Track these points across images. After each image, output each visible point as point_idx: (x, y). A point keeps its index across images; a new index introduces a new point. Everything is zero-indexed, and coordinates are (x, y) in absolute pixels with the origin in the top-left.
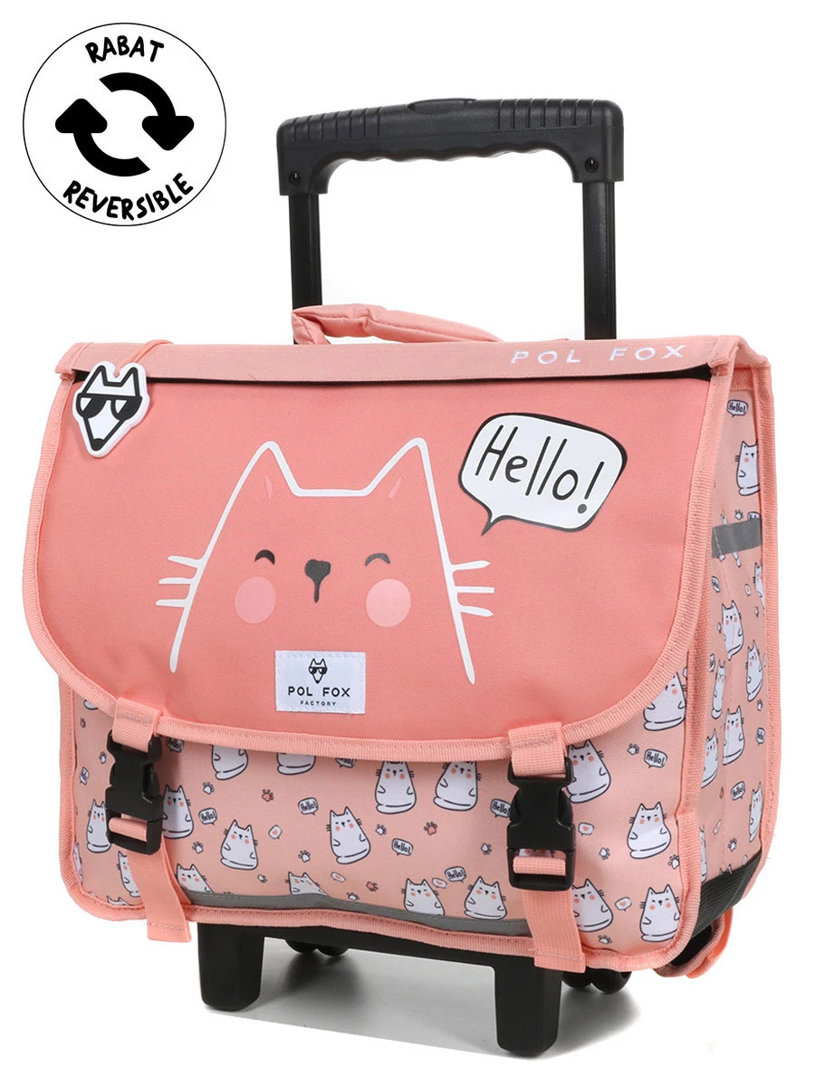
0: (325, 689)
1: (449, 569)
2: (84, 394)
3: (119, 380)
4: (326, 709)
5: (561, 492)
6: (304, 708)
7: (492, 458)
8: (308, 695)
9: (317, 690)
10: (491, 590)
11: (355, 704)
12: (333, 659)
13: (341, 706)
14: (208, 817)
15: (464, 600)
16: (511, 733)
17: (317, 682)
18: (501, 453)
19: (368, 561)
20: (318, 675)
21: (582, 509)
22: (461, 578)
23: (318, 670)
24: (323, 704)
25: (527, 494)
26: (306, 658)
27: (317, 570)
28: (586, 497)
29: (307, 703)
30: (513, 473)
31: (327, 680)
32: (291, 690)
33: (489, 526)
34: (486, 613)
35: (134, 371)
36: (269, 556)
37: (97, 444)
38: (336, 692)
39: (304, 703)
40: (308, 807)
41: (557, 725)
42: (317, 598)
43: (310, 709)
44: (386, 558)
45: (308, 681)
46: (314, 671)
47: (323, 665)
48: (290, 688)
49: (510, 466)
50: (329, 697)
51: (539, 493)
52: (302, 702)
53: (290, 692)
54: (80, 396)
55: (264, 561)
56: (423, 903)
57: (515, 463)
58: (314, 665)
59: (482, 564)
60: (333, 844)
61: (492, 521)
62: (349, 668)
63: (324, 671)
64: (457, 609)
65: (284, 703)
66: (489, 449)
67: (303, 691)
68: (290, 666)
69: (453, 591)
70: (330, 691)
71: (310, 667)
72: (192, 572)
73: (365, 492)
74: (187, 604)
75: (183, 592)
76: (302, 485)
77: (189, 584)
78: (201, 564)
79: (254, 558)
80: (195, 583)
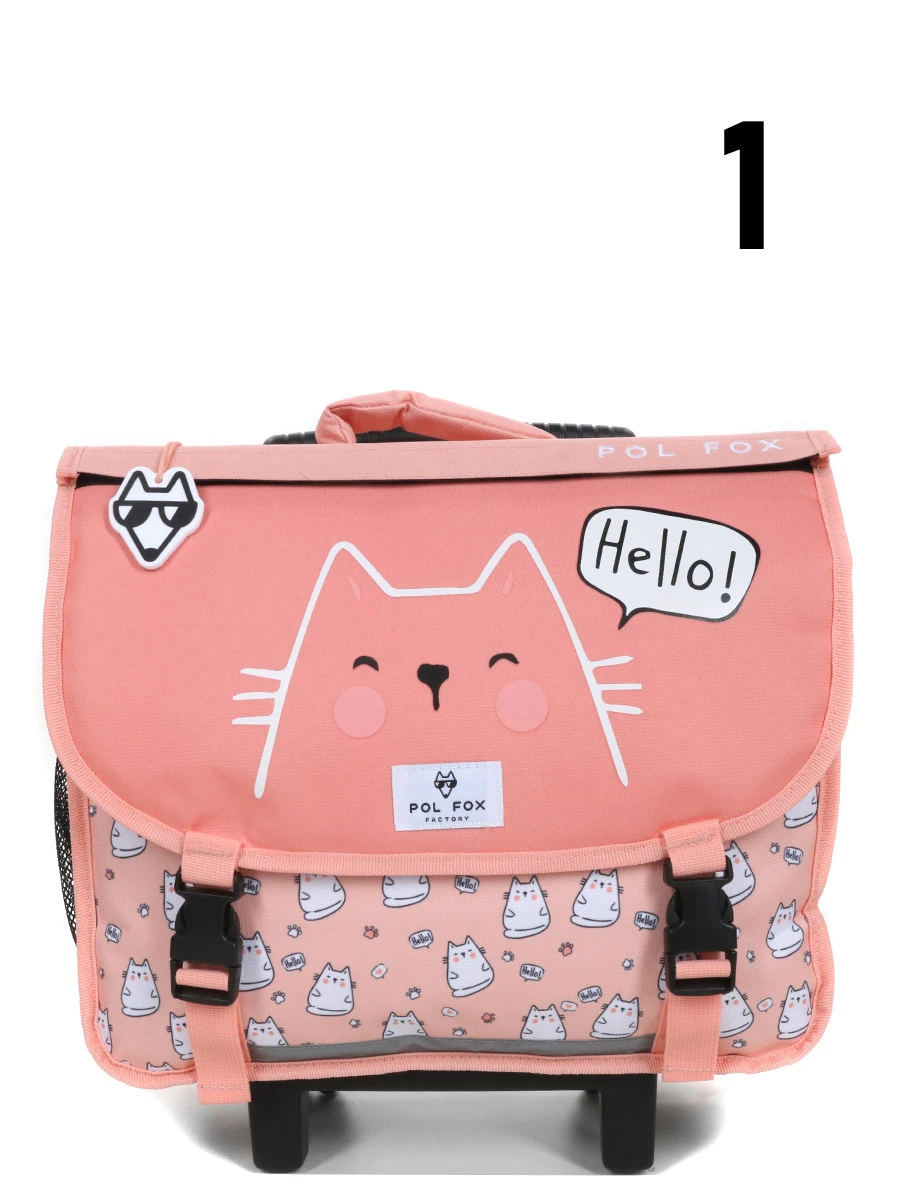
0: (455, 803)
1: (588, 667)
2: (122, 502)
3: (164, 485)
4: (458, 825)
6: (430, 826)
8: (435, 811)
9: (445, 806)
10: (638, 686)
11: (493, 816)
12: (462, 771)
13: (476, 820)
14: (293, 963)
15: (609, 697)
16: (667, 834)
17: (446, 796)
18: (619, 546)
19: (493, 661)
20: (446, 789)
21: (726, 598)
22: (602, 675)
23: (445, 783)
24: (454, 819)
25: (660, 584)
26: (430, 772)
27: (433, 676)
28: (728, 585)
29: (434, 820)
30: (638, 565)
31: (457, 794)
32: (413, 807)
33: (624, 620)
34: (636, 711)
35: (180, 475)
36: (372, 663)
37: (150, 554)
38: (468, 806)
39: (430, 820)
40: (420, 940)
41: (715, 823)
42: (436, 705)
43: (437, 826)
44: (511, 658)
45: (434, 796)
46: (440, 785)
47: (451, 778)
48: (411, 805)
49: (632, 559)
50: (461, 812)
51: (673, 583)
52: (427, 820)
53: (411, 809)
54: (117, 505)
55: (365, 668)
56: (544, 1029)
57: (638, 554)
58: (440, 778)
59: (625, 659)
60: (449, 976)
61: (627, 614)
62: (483, 780)
63: (453, 784)
64: (603, 709)
65: (405, 821)
66: (603, 542)
67: (426, 807)
68: (411, 782)
69: (596, 689)
70: (462, 805)
71: (436, 781)
72: (274, 685)
73: (476, 587)
74: (273, 721)
75: (266, 708)
76: (395, 584)
77: (273, 699)
78: (285, 676)
79: (352, 666)
80: (280, 697)
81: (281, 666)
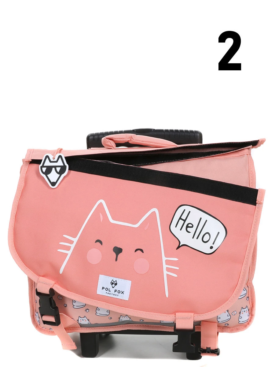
0: (115, 290)
1: (164, 259)
2: (43, 166)
3: (56, 160)
4: (115, 297)
5: (205, 240)
6: (107, 295)
7: (181, 222)
8: (109, 291)
9: (112, 290)
10: (178, 268)
11: (126, 297)
12: (119, 281)
13: (120, 296)
15: (168, 269)
16: (176, 314)
17: (113, 287)
18: (185, 221)
19: (136, 250)
20: (113, 285)
21: (211, 248)
22: (168, 262)
23: (114, 284)
24: (114, 295)
25: (193, 238)
26: (110, 279)
27: (118, 251)
28: (213, 244)
29: (108, 293)
30: (188, 229)
31: (116, 288)
32: (103, 288)
33: (179, 247)
34: (175, 276)
35: (60, 156)
36: (101, 242)
38: (119, 292)
39: (107, 293)
41: (192, 314)
42: (116, 260)
43: (109, 295)
44: (142, 250)
45: (110, 287)
46: (112, 284)
47: (116, 282)
48: (103, 287)
49: (187, 227)
50: (116, 293)
51: (197, 238)
52: (106, 293)
53: (103, 289)
55: (98, 243)
57: (190, 225)
58: (112, 282)
59: (176, 259)
61: (180, 245)
62: (125, 285)
63: (116, 284)
64: (165, 272)
65: (100, 292)
66: (180, 218)
67: (107, 289)
68: (104, 281)
69: (165, 266)
70: (117, 291)
71: (111, 282)
72: (72, 242)
73: (136, 226)
74: (69, 253)
75: (68, 248)
76: (113, 219)
77: (71, 247)
78: (75, 240)
79: (95, 241)
80: (73, 246)
81: (75, 237)
